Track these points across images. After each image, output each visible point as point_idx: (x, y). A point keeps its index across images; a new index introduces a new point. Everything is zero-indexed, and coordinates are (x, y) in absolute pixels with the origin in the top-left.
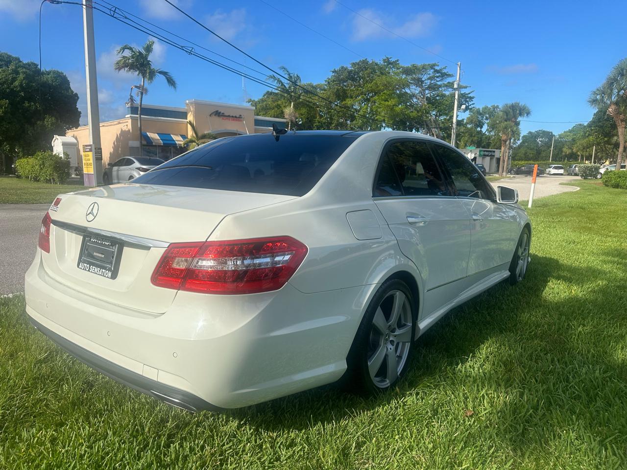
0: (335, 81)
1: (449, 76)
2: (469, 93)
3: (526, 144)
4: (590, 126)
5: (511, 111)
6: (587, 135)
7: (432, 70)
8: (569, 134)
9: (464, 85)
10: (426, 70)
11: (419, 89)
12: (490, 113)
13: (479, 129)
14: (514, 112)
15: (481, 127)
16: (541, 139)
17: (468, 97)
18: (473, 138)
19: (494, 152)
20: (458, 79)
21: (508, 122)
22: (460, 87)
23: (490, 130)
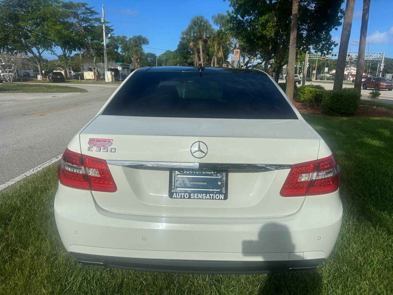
0: (6, 6)
1: (96, 13)
2: (110, 27)
3: (142, 61)
4: (176, 52)
5: (138, 40)
6: (176, 57)
7: (84, 8)
8: (164, 56)
9: (107, 21)
10: (80, 7)
11: (76, 20)
12: (122, 40)
13: (116, 50)
14: (140, 41)
15: (117, 49)
16: (150, 58)
17: (110, 29)
18: (114, 56)
19: (129, 65)
20: (103, 16)
21: (137, 48)
22: (105, 22)
23: (123, 51)
